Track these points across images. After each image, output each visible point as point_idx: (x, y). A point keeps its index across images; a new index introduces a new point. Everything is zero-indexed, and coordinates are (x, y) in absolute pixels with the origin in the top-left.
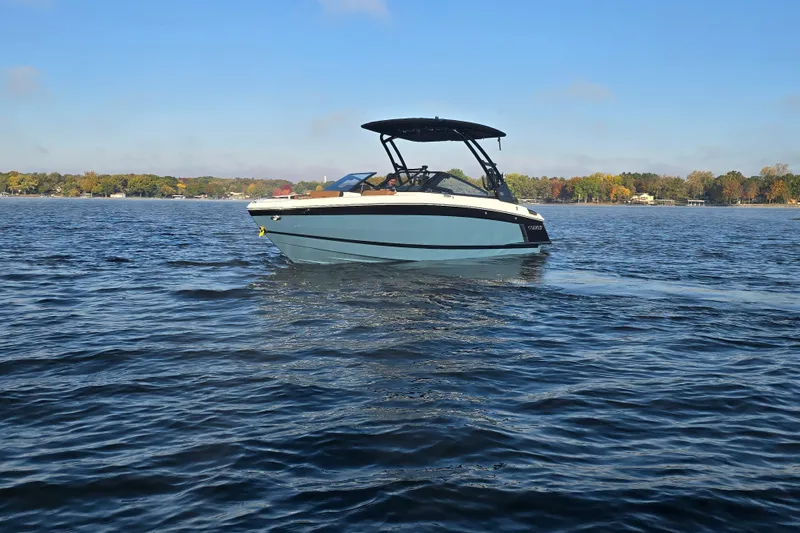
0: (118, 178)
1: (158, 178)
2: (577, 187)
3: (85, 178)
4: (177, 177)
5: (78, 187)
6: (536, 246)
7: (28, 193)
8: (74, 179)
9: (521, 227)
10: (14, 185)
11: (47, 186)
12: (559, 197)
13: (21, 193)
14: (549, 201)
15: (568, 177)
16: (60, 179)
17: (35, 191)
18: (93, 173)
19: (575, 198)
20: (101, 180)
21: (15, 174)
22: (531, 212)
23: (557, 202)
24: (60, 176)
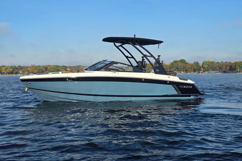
0: (43, 67)
1: (59, 67)
2: (237, 66)
3: (31, 67)
4: (67, 66)
5: (28, 71)
6: (190, 96)
7: (9, 74)
8: (27, 67)
9: (174, 87)
10: (3, 71)
11: (16, 71)
12: (229, 70)
13: (6, 74)
14: (225, 72)
15: (233, 62)
16: (21, 68)
17: (12, 73)
18: (34, 65)
19: (236, 71)
20: (37, 68)
21: (4, 66)
22: (181, 79)
23: (228, 73)
24: (21, 67)
